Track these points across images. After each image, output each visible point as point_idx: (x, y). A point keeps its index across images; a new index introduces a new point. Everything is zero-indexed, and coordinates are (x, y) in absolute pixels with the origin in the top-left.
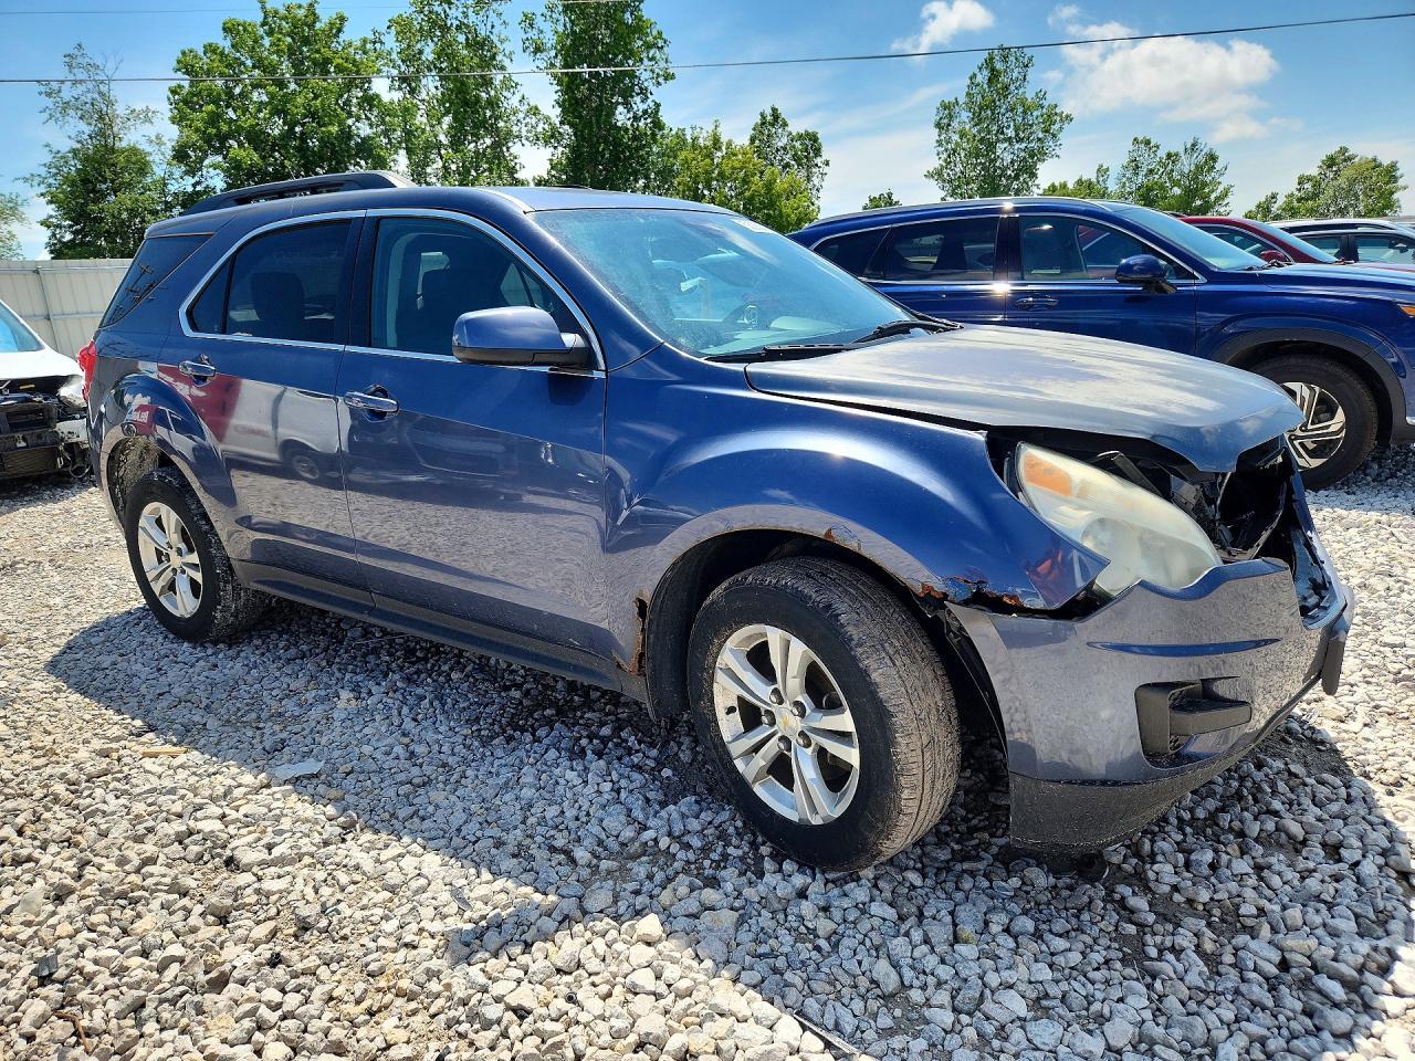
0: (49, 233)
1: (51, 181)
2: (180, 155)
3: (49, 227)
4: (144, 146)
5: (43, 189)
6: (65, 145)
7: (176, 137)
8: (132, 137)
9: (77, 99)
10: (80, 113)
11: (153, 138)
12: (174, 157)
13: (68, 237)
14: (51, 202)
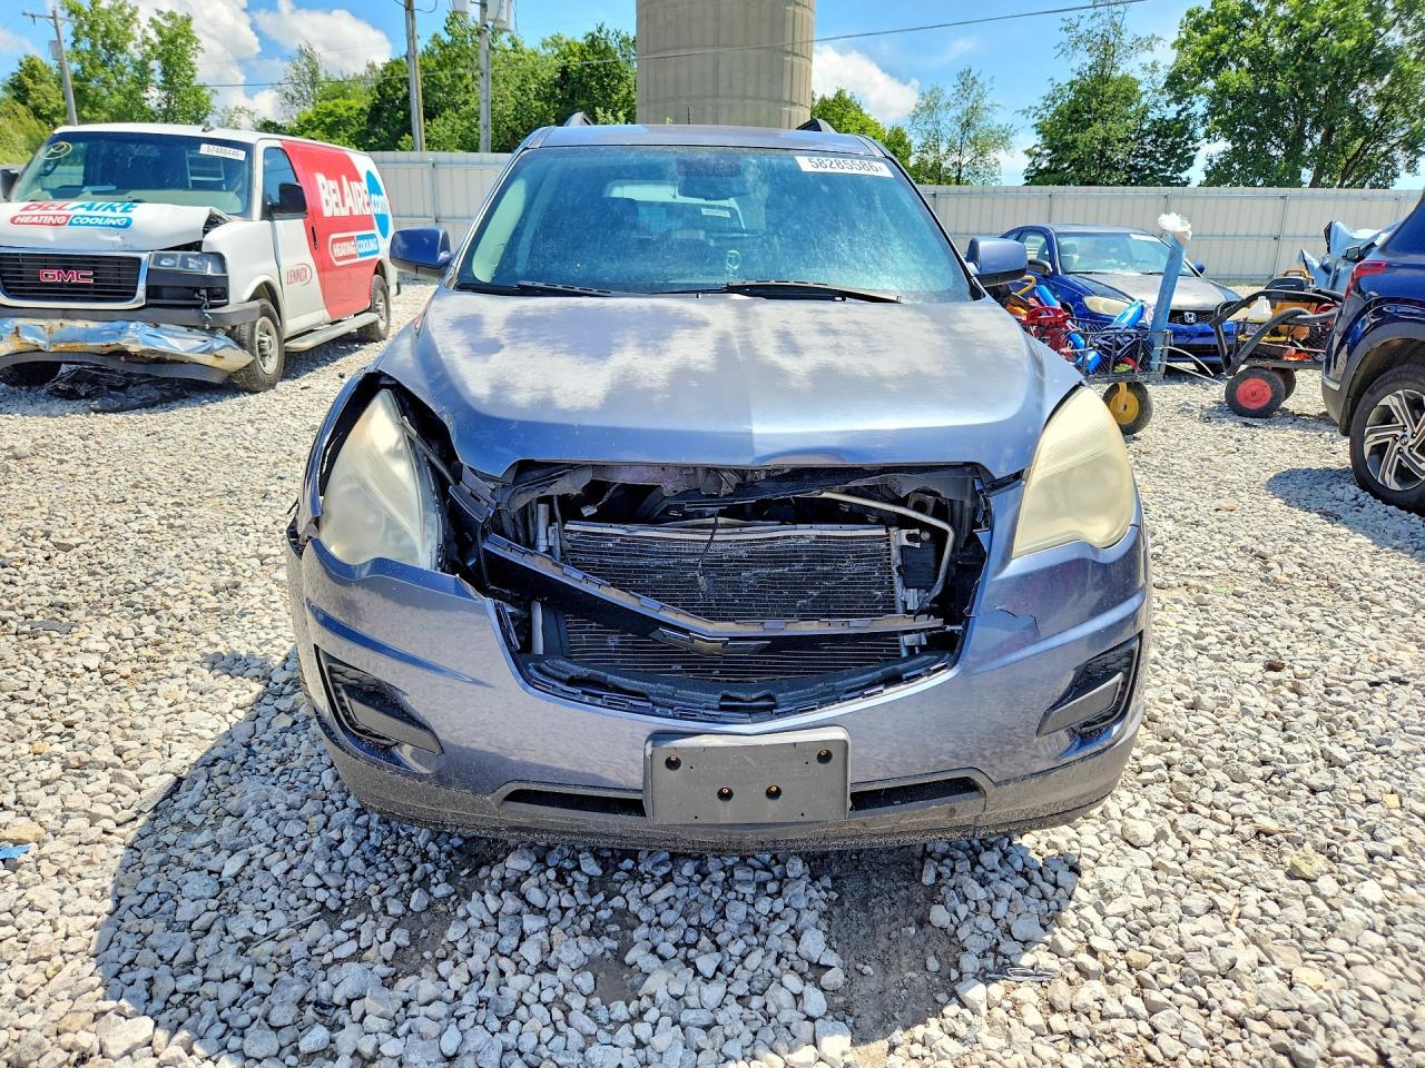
0: (1031, 161)
1: (1044, 112)
2: (1174, 82)
3: (1030, 155)
4: (1138, 75)
5: (1036, 121)
6: (1065, 78)
7: (1171, 63)
8: (1130, 66)
9: (1090, 32)
10: (1088, 45)
11: (1149, 66)
12: (1166, 85)
13: (1045, 164)
14: (1038, 133)
